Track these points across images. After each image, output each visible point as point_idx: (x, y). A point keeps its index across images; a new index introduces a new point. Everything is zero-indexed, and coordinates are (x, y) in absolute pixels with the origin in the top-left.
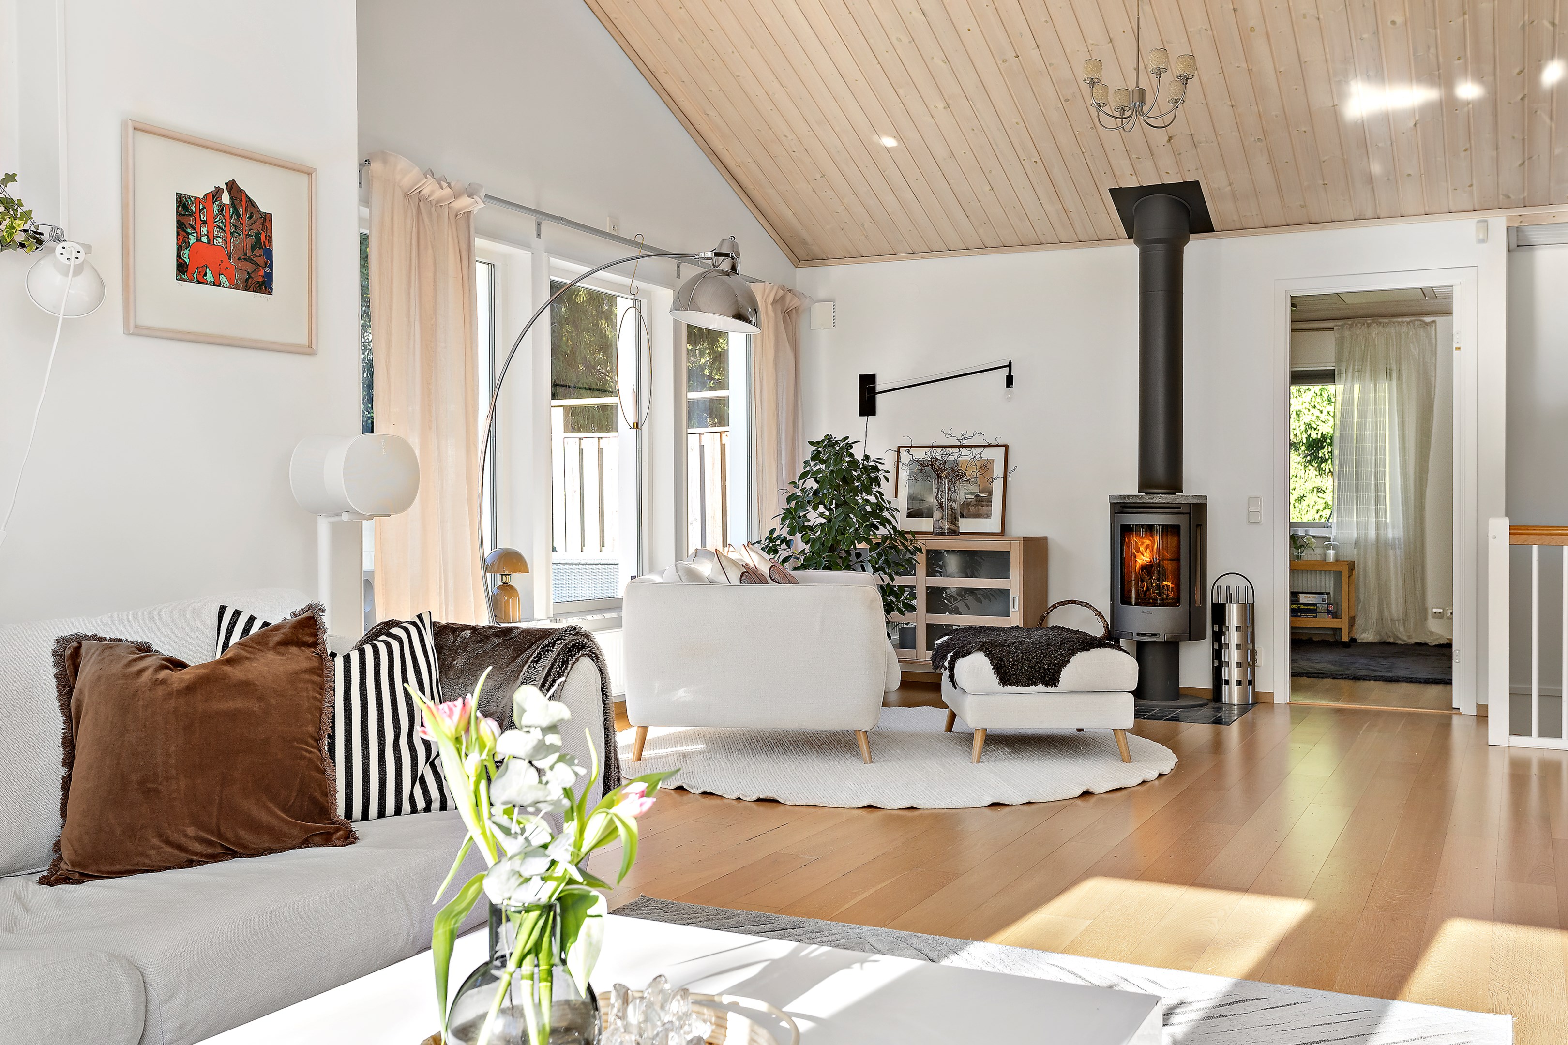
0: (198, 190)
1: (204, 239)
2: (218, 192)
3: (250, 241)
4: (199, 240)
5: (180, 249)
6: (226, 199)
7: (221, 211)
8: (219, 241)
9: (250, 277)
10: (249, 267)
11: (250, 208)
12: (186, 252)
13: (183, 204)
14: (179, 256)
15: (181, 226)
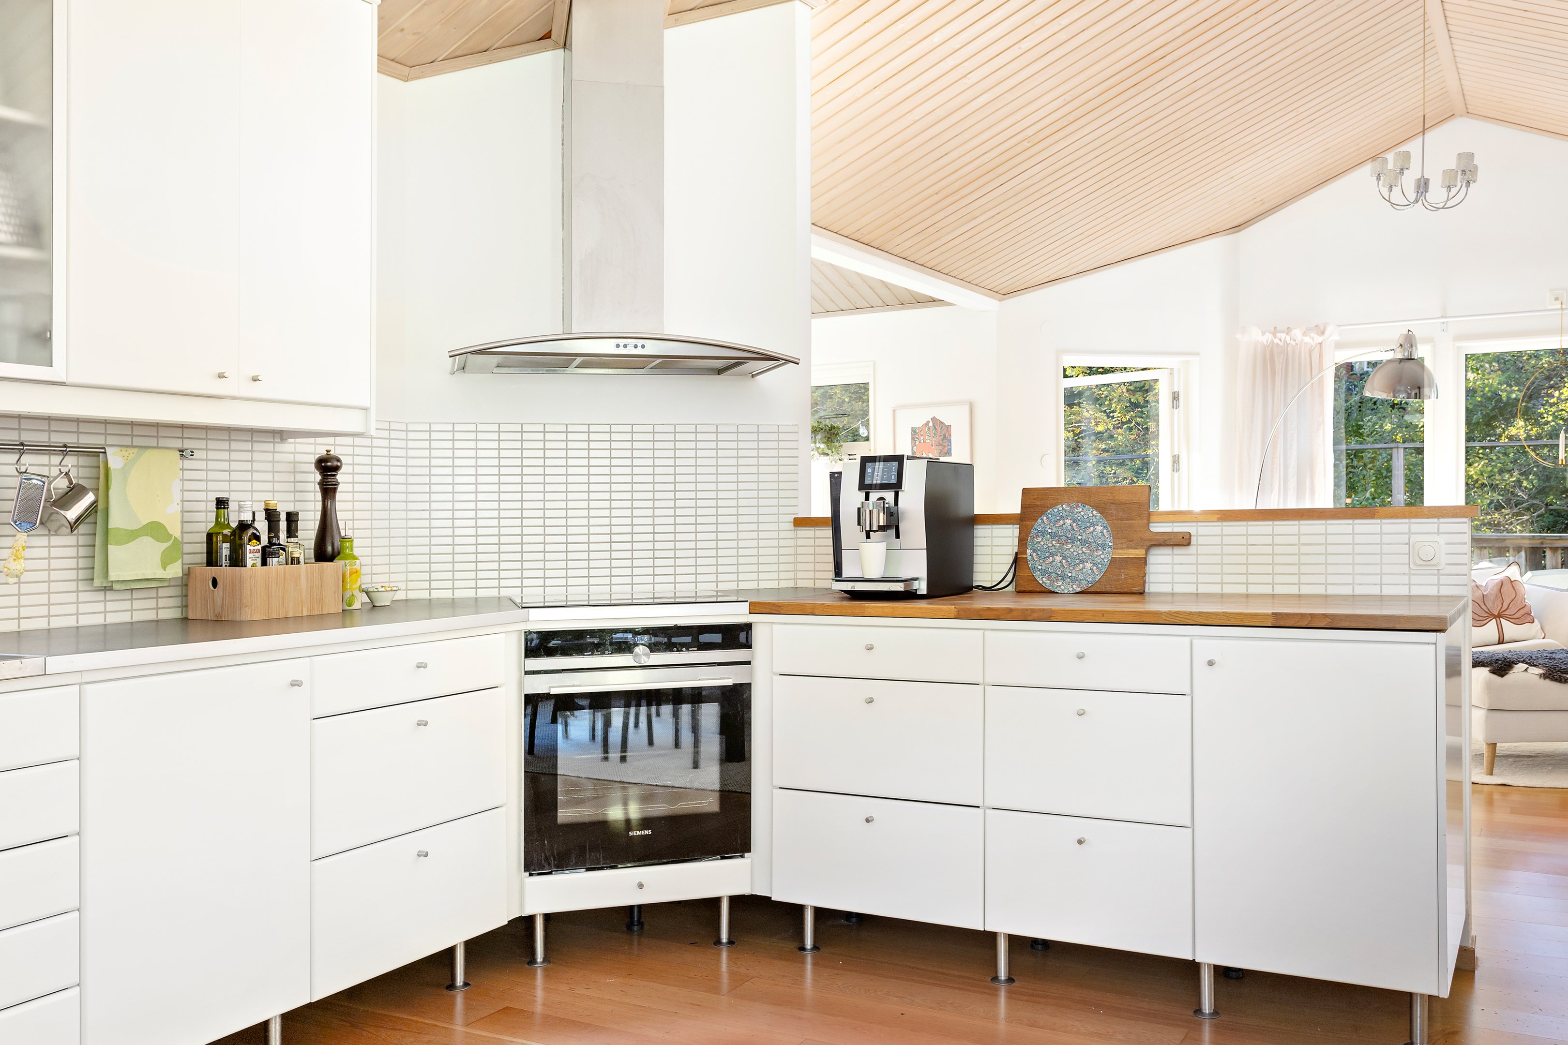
0: (919, 424)
1: (922, 441)
2: (928, 422)
3: (941, 438)
4: (920, 442)
5: (913, 447)
6: (931, 424)
7: (929, 429)
8: (928, 441)
9: (941, 451)
10: (941, 448)
11: (942, 425)
12: (915, 448)
13: (914, 431)
14: (912, 450)
15: (913, 439)
